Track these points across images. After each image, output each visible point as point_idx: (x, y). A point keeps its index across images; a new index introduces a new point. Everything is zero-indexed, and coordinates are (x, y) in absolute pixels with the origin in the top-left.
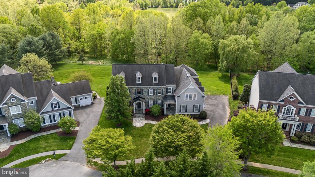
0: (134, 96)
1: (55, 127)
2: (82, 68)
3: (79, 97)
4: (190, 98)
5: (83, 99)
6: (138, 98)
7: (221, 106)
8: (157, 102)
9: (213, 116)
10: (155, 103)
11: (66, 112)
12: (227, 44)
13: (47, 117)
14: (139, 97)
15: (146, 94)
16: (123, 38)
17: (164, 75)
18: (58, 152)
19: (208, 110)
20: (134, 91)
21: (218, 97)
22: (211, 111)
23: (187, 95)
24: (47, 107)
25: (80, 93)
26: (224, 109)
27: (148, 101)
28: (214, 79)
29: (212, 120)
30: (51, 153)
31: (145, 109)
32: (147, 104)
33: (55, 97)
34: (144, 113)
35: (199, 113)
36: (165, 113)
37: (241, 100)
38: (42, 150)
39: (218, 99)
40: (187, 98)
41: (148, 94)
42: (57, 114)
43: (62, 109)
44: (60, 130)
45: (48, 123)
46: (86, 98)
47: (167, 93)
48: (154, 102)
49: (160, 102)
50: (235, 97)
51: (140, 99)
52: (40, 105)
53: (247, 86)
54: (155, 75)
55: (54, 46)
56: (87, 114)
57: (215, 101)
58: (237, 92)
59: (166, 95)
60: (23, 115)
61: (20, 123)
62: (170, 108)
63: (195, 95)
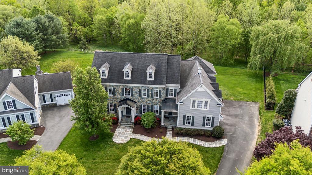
0: (119, 97)
2: (81, 57)
3: (56, 93)
4: (200, 106)
5: (61, 95)
6: (124, 101)
7: (247, 118)
8: (152, 107)
9: (234, 133)
10: (150, 108)
11: (27, 114)
12: (262, 32)
14: (128, 99)
15: (136, 95)
16: (133, 24)
17: (164, 70)
19: (227, 124)
20: (120, 91)
21: (244, 104)
22: (231, 125)
23: (194, 102)
25: (56, 89)
26: (251, 125)
27: (141, 106)
28: (241, 78)
29: (230, 141)
31: (136, 117)
32: (139, 109)
33: (11, 93)
34: (133, 121)
35: (212, 129)
36: (162, 124)
37: (278, 112)
39: (243, 107)
40: (194, 106)
41: (140, 96)
42: (13, 117)
43: (20, 110)
45: (1, 128)
46: (65, 95)
47: (167, 95)
48: (148, 107)
49: (156, 107)
50: (270, 107)
51: (129, 102)
53: (290, 93)
54: (150, 70)
55: (50, 30)
56: (61, 117)
57: (238, 109)
58: (274, 99)
59: (166, 99)
62: (171, 117)
63: (206, 102)
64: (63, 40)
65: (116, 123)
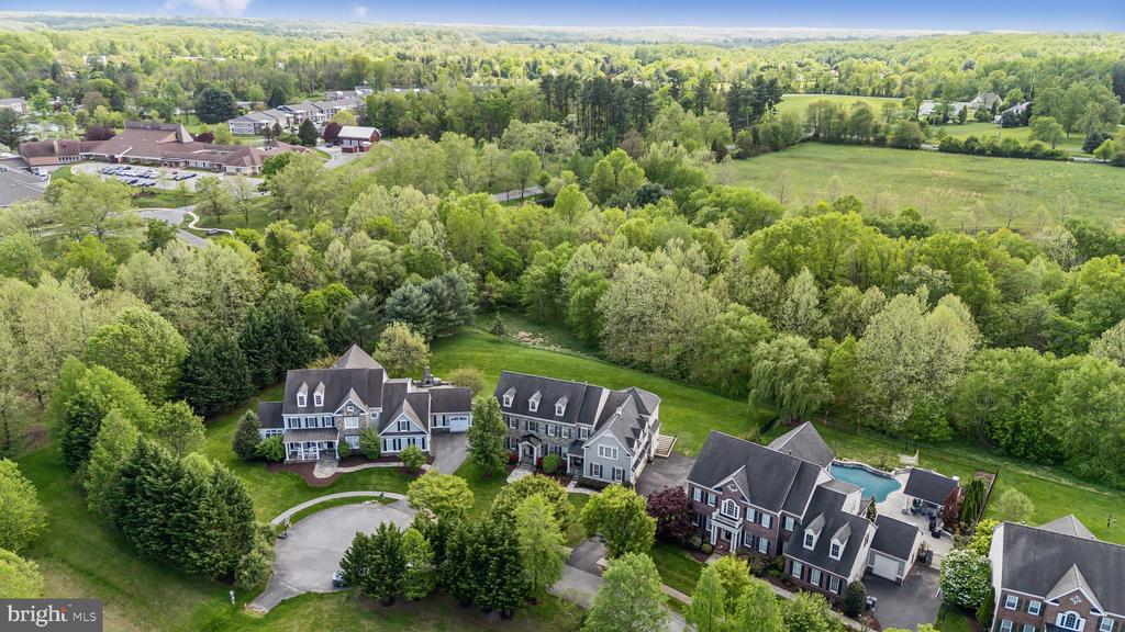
0: (523, 432)
1: (393, 458)
2: (490, 351)
3: (450, 416)
4: (608, 454)
6: (527, 437)
11: (418, 438)
13: (389, 440)
14: (532, 435)
15: (542, 432)
16: (586, 297)
17: (578, 404)
18: (386, 495)
20: (524, 423)
23: (601, 448)
24: (392, 427)
25: (450, 410)
27: (547, 446)
30: (378, 494)
31: (539, 459)
32: (545, 449)
33: (406, 413)
34: (535, 463)
36: (568, 471)
38: (371, 487)
40: (601, 454)
41: (547, 433)
42: (404, 439)
43: (413, 433)
44: (402, 464)
45: (390, 450)
46: (461, 419)
47: (579, 437)
48: (556, 448)
49: (565, 450)
51: (532, 439)
52: (385, 420)
54: (561, 406)
55: (448, 303)
56: (452, 447)
59: (576, 441)
60: (361, 433)
61: (354, 442)
62: (578, 464)
63: (615, 450)
64: (466, 317)
65: (513, 462)
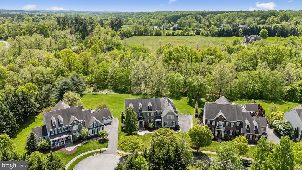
0: (137, 117)
1: (92, 137)
3: (104, 118)
4: (170, 118)
5: (106, 119)
6: (140, 118)
7: (188, 121)
8: (151, 120)
9: (183, 127)
10: (150, 121)
11: (101, 128)
12: (191, 82)
13: (91, 131)
15: (144, 116)
16: (122, 75)
17: (154, 104)
18: (102, 150)
19: (181, 124)
20: (138, 114)
21: (186, 115)
22: (182, 125)
23: (168, 116)
24: (92, 126)
26: (189, 123)
27: (146, 120)
28: (184, 103)
29: (182, 130)
31: (145, 125)
32: (145, 122)
33: (96, 120)
34: (144, 127)
35: (175, 126)
36: (156, 127)
37: (199, 118)
39: (186, 117)
40: (168, 118)
41: (146, 116)
42: (96, 129)
43: (99, 126)
45: (91, 134)
46: (108, 119)
47: (157, 115)
48: (149, 120)
49: (152, 120)
50: (196, 116)
51: (142, 119)
52: (87, 124)
53: (202, 110)
54: (150, 106)
57: (184, 118)
58: (197, 113)
59: (156, 116)
60: (79, 130)
61: (77, 135)
63: (172, 116)
